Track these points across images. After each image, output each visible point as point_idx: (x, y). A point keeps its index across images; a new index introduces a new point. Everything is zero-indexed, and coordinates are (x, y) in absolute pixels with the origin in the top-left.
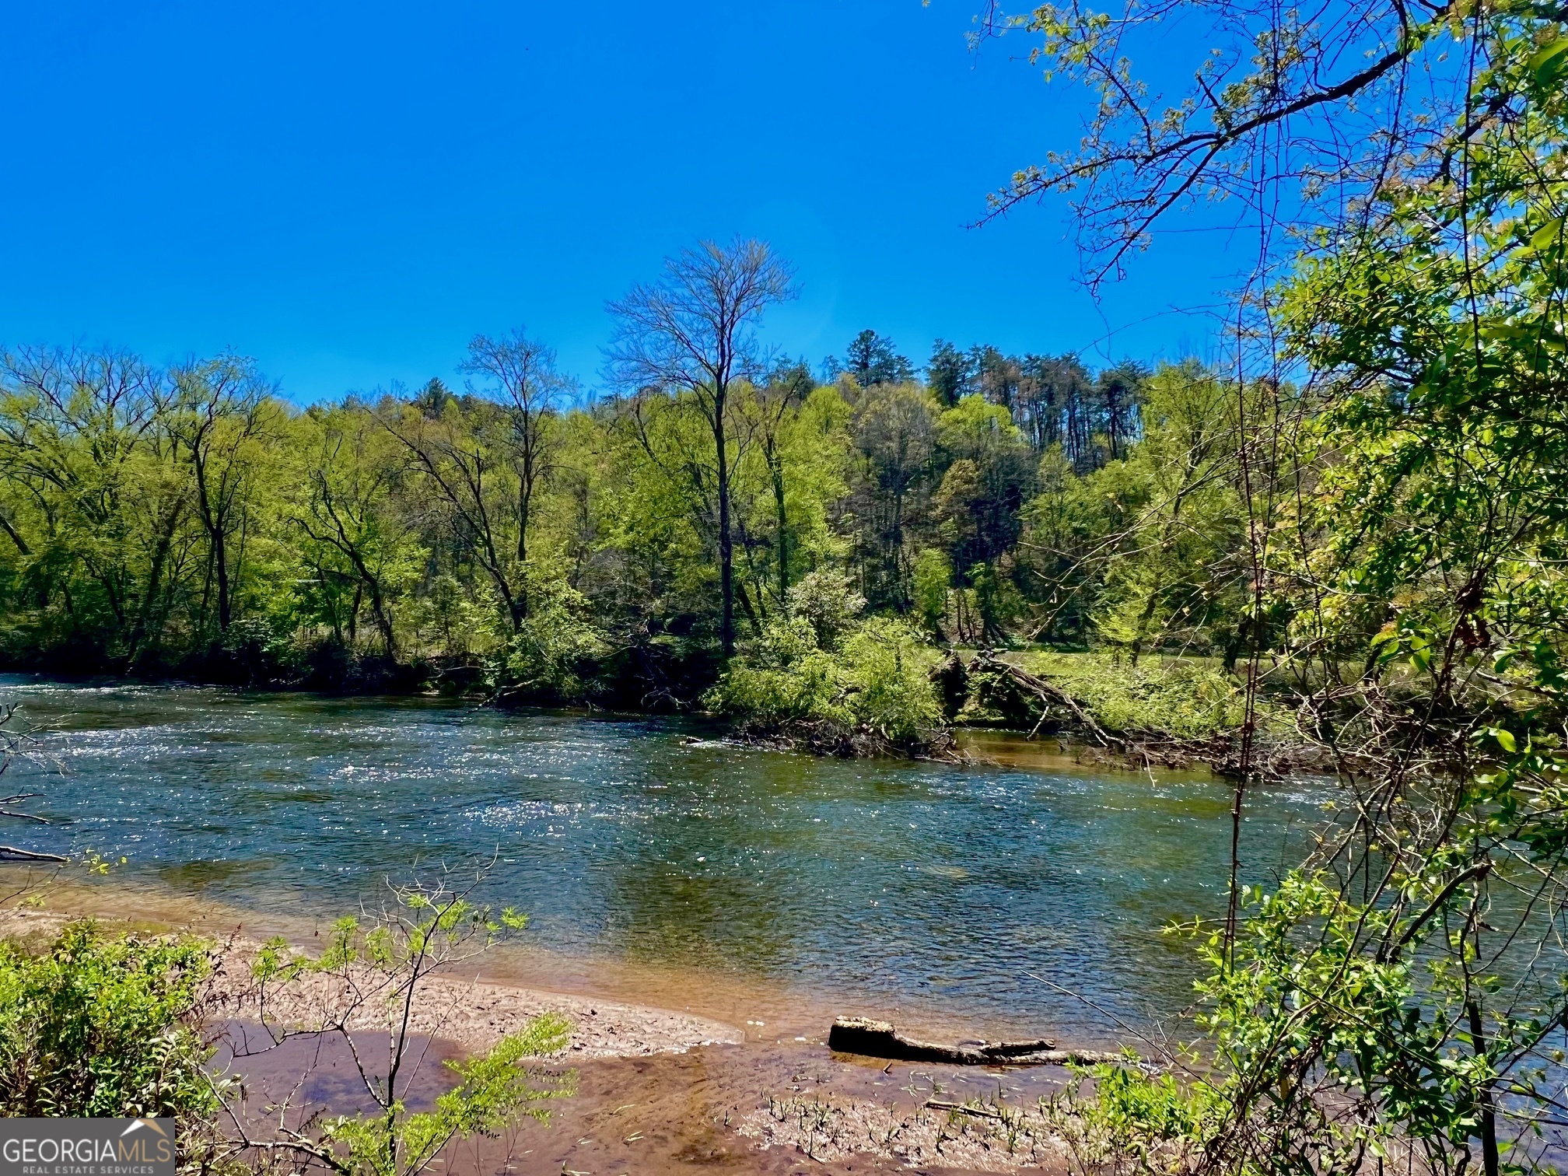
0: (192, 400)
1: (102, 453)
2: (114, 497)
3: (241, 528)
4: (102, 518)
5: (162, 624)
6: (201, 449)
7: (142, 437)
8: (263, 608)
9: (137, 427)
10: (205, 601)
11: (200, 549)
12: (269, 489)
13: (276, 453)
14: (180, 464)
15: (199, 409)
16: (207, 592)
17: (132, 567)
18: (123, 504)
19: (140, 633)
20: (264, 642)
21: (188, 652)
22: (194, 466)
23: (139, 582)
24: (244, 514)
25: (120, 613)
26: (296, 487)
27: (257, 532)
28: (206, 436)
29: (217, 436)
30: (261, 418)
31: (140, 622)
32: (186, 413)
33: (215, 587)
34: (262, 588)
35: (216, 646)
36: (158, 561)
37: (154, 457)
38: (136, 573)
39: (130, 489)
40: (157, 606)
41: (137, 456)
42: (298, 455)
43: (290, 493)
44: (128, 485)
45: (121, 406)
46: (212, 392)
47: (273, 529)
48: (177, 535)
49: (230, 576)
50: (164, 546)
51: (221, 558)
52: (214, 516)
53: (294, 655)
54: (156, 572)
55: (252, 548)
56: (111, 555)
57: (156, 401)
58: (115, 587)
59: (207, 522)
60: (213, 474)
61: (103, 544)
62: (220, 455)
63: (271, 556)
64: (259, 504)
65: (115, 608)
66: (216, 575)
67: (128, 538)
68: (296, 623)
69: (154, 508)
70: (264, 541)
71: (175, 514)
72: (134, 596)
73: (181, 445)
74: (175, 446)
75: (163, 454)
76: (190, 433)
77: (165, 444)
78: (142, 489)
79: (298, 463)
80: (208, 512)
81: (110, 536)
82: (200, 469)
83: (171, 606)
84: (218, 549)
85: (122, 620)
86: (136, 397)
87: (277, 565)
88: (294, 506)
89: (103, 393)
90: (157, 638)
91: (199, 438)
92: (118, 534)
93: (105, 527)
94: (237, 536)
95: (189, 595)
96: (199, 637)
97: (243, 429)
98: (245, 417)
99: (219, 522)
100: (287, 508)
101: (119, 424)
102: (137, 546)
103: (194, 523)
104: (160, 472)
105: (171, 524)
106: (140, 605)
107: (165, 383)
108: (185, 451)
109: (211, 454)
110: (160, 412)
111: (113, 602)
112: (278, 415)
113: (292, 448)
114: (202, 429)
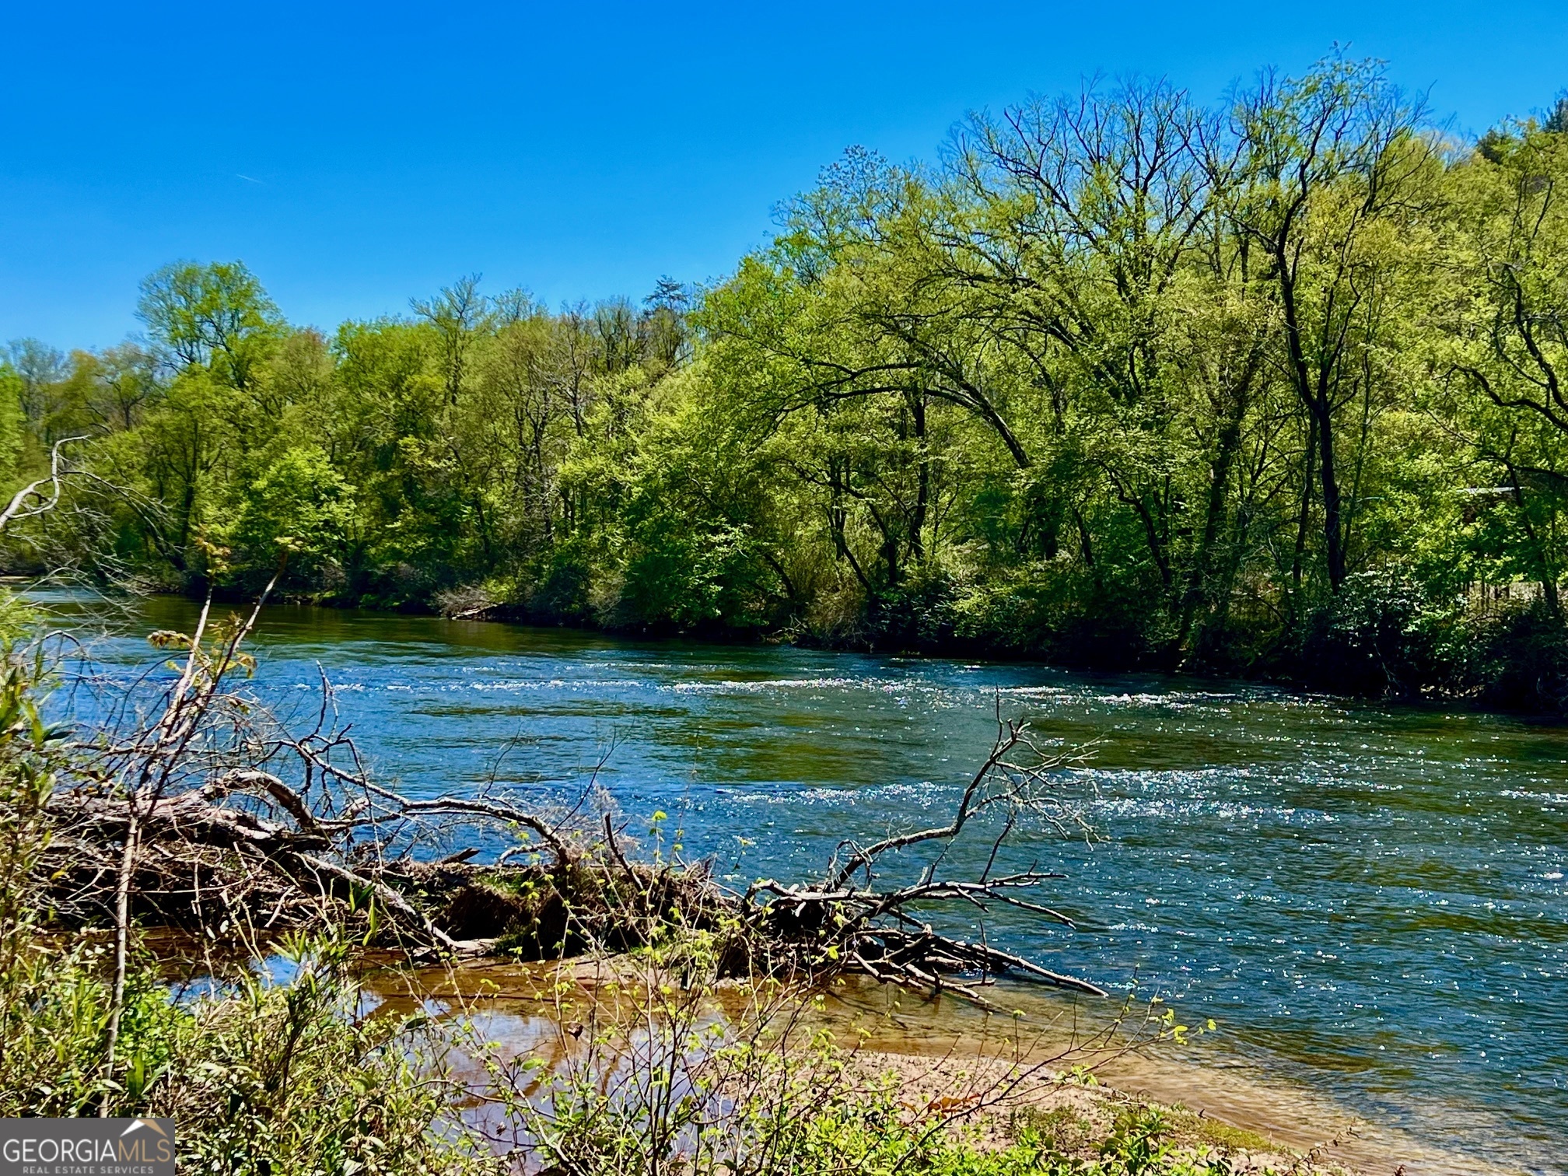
0: (1268, 159)
1: (1129, 279)
2: (1150, 354)
3: (1361, 393)
4: (1133, 395)
5: (1229, 580)
6: (1289, 252)
7: (1190, 241)
8: (1405, 548)
9: (1181, 226)
10: (1301, 537)
11: (1290, 439)
12: (1410, 315)
13: (1424, 237)
14: (1253, 283)
15: (1283, 174)
16: (1304, 518)
17: (1180, 477)
18: (1163, 367)
19: (1196, 598)
20: (1406, 614)
21: (1276, 632)
22: (1276, 284)
23: (1191, 506)
24: (1367, 366)
25: (1163, 563)
26: (1462, 303)
27: (1390, 400)
28: (1297, 223)
29: (1314, 224)
30: (1394, 173)
31: (1196, 579)
32: (1262, 186)
33: (1319, 510)
34: (1403, 507)
35: (1322, 620)
36: (1221, 467)
37: (1211, 275)
38: (1188, 491)
39: (1173, 338)
40: (1223, 548)
41: (1184, 277)
42: (1463, 238)
43: (1451, 318)
44: (1171, 331)
45: (1157, 190)
46: (1306, 138)
47: (1419, 392)
48: (1250, 419)
49: (1344, 486)
50: (1231, 438)
51: (1327, 455)
52: (1313, 375)
53: (1466, 639)
54: (1220, 485)
55: (1381, 432)
56: (1148, 459)
57: (1212, 172)
58: (1155, 517)
59: (1302, 388)
60: (1311, 294)
61: (1136, 441)
62: (1320, 258)
63: (1417, 444)
64: (1393, 345)
65: (1156, 554)
66: (1319, 488)
67: (1174, 428)
68: (1469, 576)
69: (1213, 369)
70: (1401, 416)
71: (1248, 378)
72: (1183, 532)
73: (1254, 247)
74: (1244, 251)
75: (1226, 267)
76: (1268, 219)
77: (1228, 250)
78: (1192, 337)
79: (1463, 256)
80: (1303, 368)
81: (1146, 426)
82: (1288, 287)
83: (1245, 549)
84: (1321, 437)
85: (1167, 575)
86: (1179, 170)
87: (1427, 463)
88: (1457, 343)
89: (1130, 173)
90: (1223, 607)
91: (1286, 228)
92: (1157, 424)
93: (1137, 411)
94: (1354, 410)
95: (1273, 528)
96: (1291, 603)
97: (1362, 202)
98: (1364, 177)
99: (1323, 386)
100: (1445, 347)
101: (1154, 224)
102: (1188, 443)
103: (1280, 391)
104: (1220, 302)
105: (1240, 395)
106: (1195, 546)
107: (1226, 136)
108: (1260, 258)
109: (1306, 258)
110: (1219, 192)
111: (1152, 541)
112: (1425, 166)
113: (1453, 226)
114: (1291, 212)
